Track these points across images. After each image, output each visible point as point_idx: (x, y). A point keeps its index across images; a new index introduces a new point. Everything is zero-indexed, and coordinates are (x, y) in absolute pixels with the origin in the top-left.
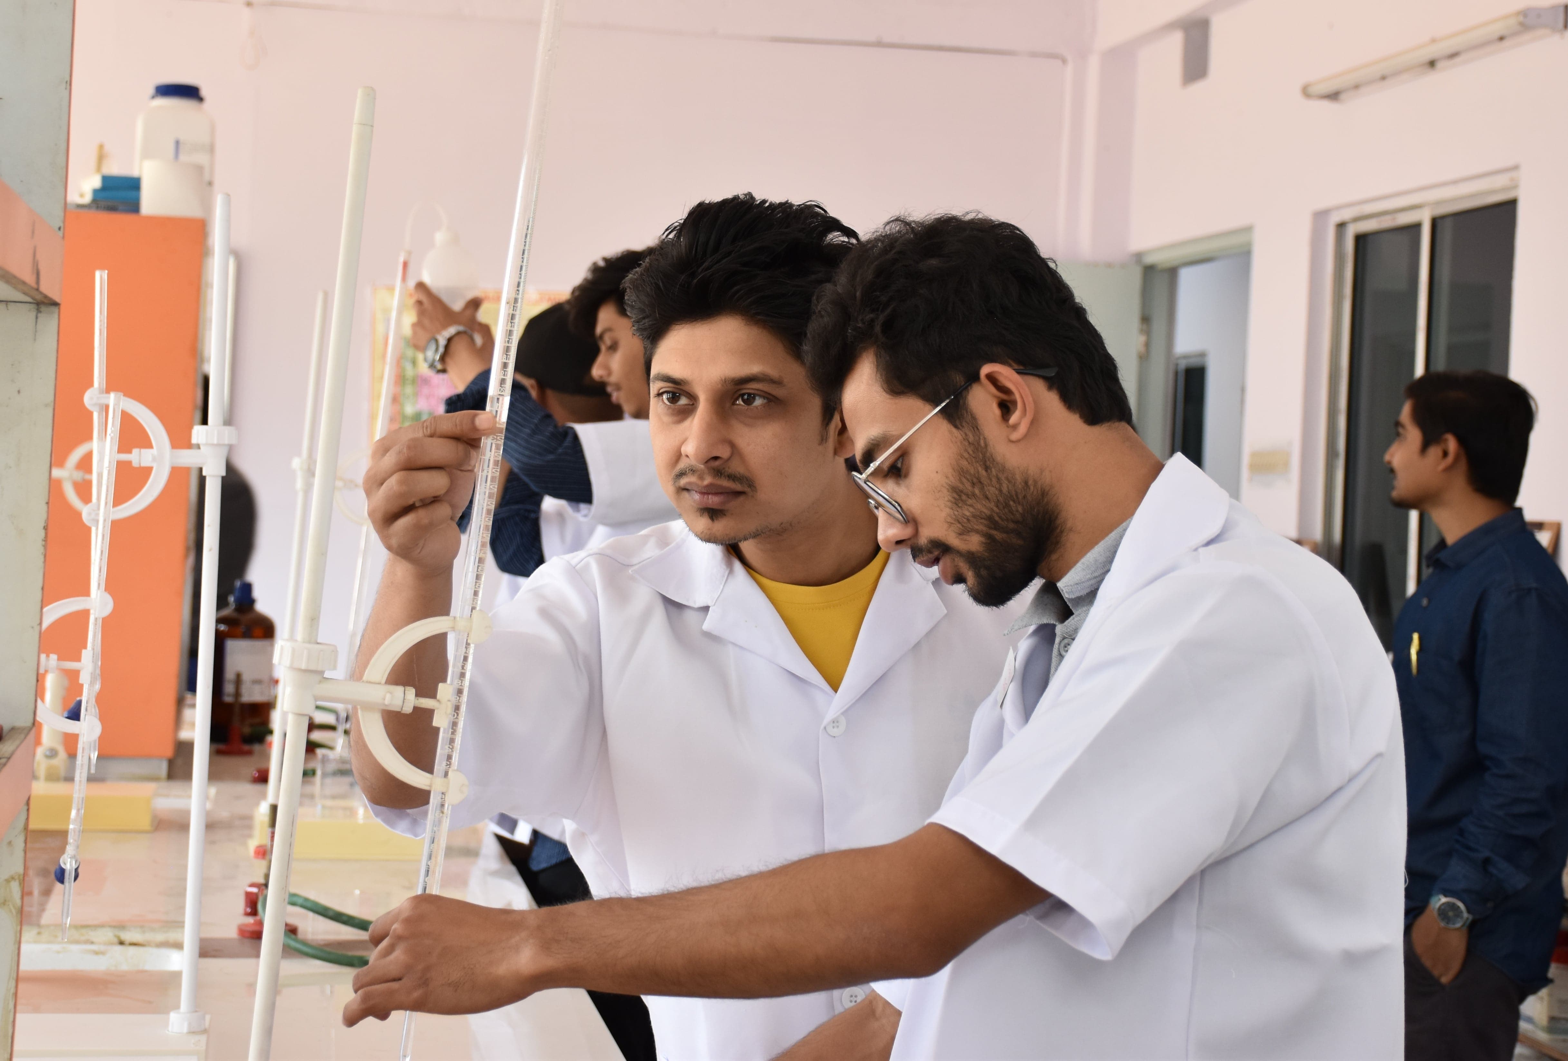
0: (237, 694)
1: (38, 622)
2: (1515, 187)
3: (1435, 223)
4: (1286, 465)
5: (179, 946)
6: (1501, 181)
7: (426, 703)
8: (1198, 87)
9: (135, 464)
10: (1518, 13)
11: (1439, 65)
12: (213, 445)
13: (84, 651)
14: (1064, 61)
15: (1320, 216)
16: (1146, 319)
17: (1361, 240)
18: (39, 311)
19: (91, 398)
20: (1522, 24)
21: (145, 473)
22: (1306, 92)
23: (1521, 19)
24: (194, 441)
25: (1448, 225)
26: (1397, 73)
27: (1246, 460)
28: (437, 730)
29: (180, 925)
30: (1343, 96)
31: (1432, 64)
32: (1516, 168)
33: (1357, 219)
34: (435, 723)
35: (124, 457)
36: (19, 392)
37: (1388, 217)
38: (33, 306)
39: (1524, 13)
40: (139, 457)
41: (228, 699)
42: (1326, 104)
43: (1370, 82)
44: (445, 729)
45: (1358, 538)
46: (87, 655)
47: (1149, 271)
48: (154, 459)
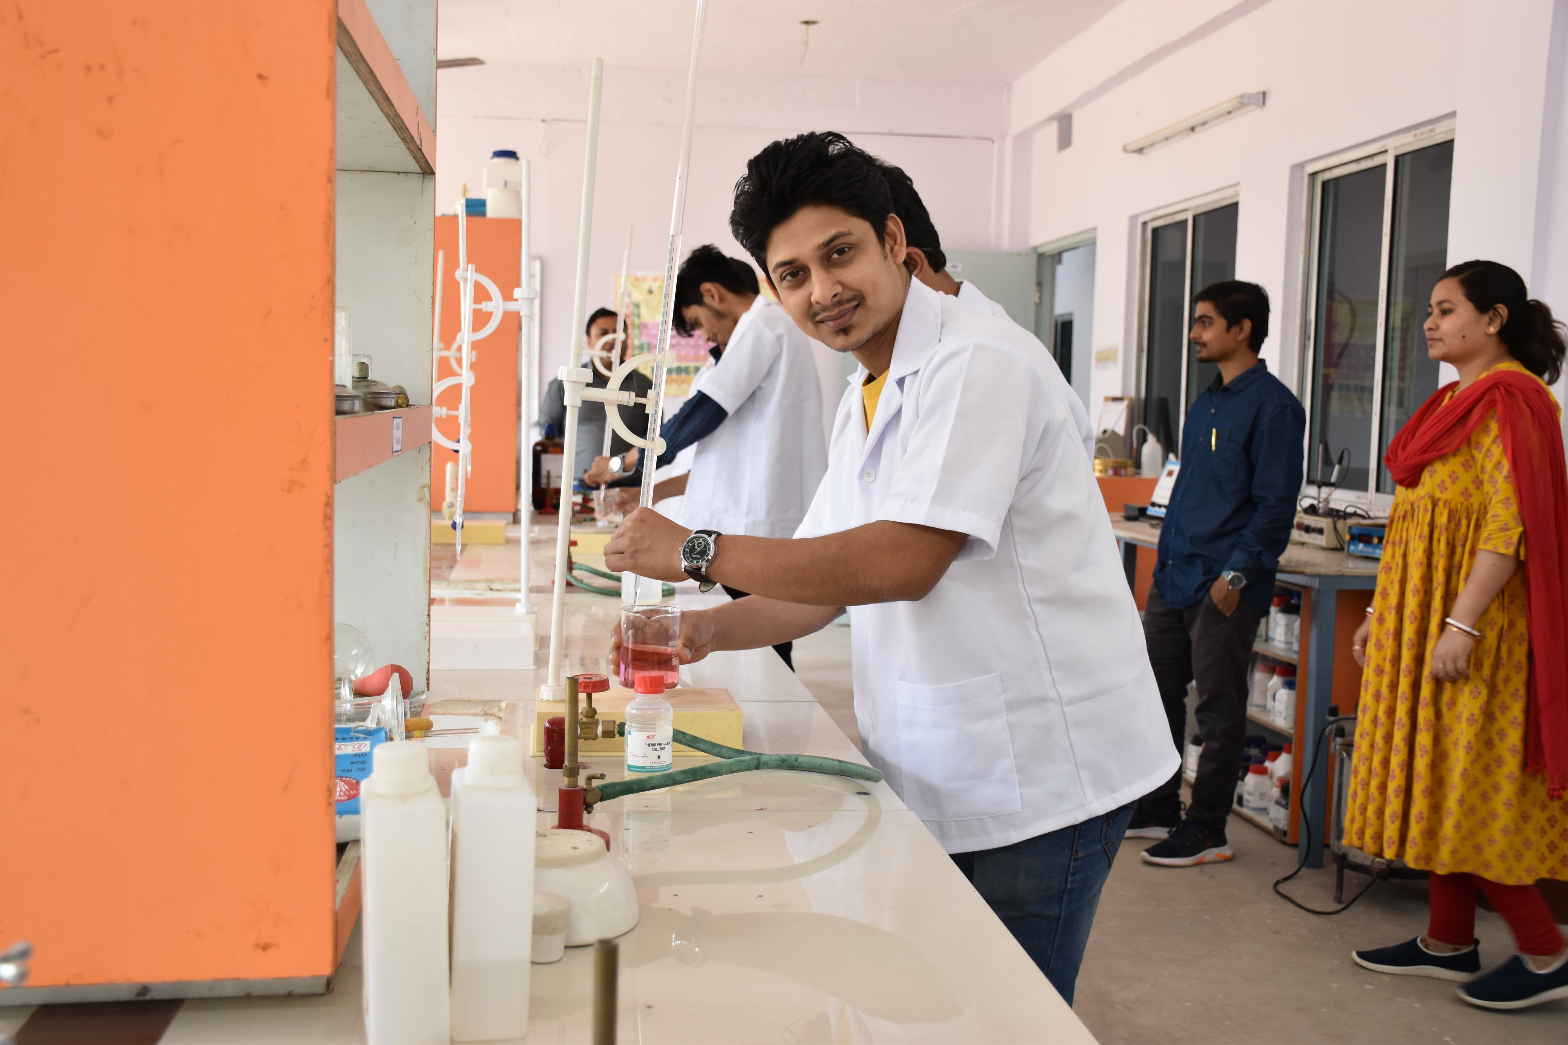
0: (548, 483)
1: (431, 349)
2: (1238, 195)
3: (1195, 218)
4: (1115, 357)
5: (519, 591)
6: (1229, 192)
7: (641, 400)
8: (1067, 152)
9: (484, 310)
10: (1238, 97)
11: (1197, 130)
12: (525, 299)
13: (460, 406)
14: (993, 142)
15: (1134, 218)
16: (1039, 284)
17: (1155, 231)
18: (424, 178)
19: (459, 274)
20: (1240, 103)
21: (489, 315)
22: (1125, 149)
23: (1240, 100)
24: (515, 296)
25: (1202, 219)
26: (1174, 135)
27: (1094, 356)
28: (648, 415)
29: (519, 581)
30: (1145, 151)
31: (1193, 129)
32: (1237, 184)
33: (1153, 220)
34: (647, 412)
35: (478, 306)
36: (415, 223)
37: (1170, 217)
38: (421, 175)
39: (1242, 97)
40: (486, 306)
41: (544, 486)
42: (1135, 155)
43: (1160, 141)
44: (651, 415)
45: (1155, 395)
46: (462, 407)
47: (1041, 256)
48: (494, 307)
